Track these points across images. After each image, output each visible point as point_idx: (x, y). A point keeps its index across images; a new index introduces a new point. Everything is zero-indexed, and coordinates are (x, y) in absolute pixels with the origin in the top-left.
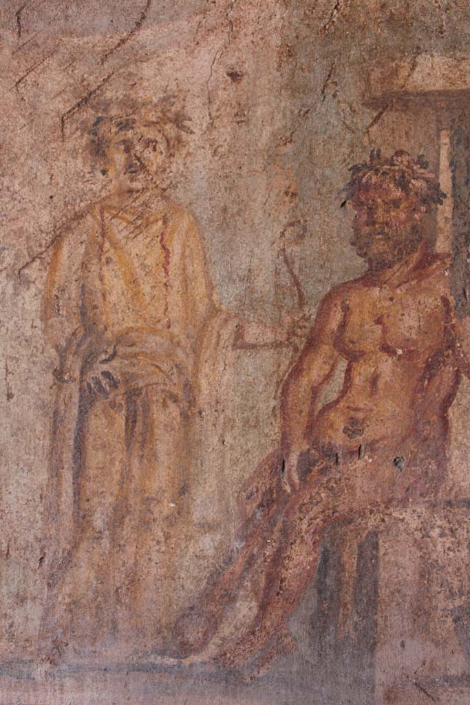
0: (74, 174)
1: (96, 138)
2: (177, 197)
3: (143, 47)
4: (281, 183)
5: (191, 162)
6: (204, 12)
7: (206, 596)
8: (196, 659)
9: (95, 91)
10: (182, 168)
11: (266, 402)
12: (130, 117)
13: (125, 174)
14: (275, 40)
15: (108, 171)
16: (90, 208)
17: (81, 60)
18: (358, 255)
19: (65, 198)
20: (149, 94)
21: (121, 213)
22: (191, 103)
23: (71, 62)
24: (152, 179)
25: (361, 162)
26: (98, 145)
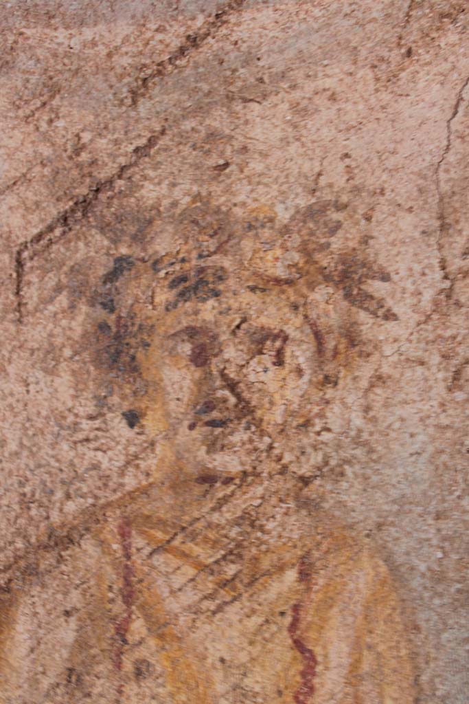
0: (47, 418)
1: (113, 317)
2: (342, 504)
3: (250, 59)
5: (386, 405)
9: (110, 182)
10: (358, 421)
12: (209, 262)
13: (192, 427)
15: (143, 415)
16: (93, 518)
17: (72, 93)
19: (21, 484)
20: (265, 195)
21: (179, 539)
22: (387, 228)
23: (45, 98)
24: (271, 447)
26: (118, 337)
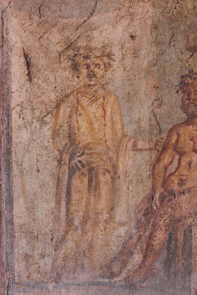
0: (65, 78)
1: (74, 62)
2: (109, 88)
3: (94, 24)
4: (152, 83)
5: (115, 74)
6: (119, 9)
7: (121, 253)
8: (117, 279)
9: (73, 43)
10: (111, 76)
11: (146, 173)
12: (89, 54)
13: (87, 78)
14: (150, 22)
15: (80, 77)
16: (72, 92)
17: (67, 29)
18: (183, 112)
19: (61, 88)
20: (96, 44)
21: (85, 94)
22: (114, 48)
23: (63, 30)
24: (98, 80)
25: (185, 74)
26: (75, 65)
